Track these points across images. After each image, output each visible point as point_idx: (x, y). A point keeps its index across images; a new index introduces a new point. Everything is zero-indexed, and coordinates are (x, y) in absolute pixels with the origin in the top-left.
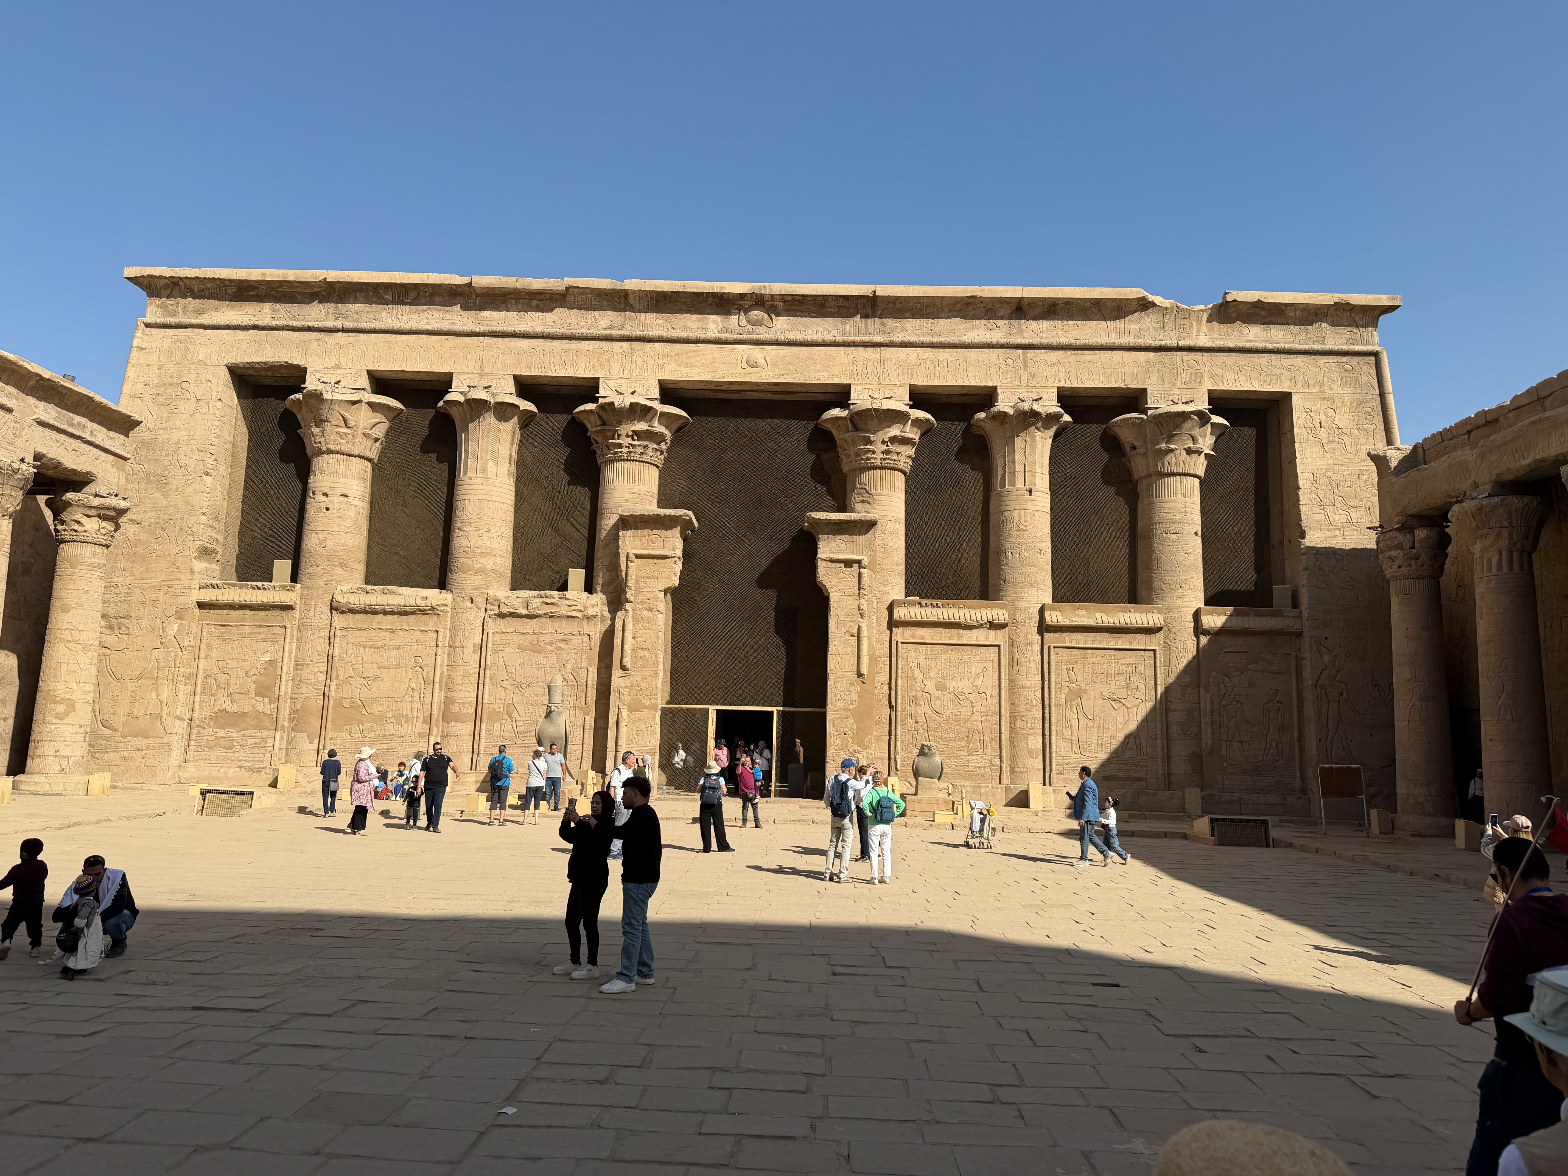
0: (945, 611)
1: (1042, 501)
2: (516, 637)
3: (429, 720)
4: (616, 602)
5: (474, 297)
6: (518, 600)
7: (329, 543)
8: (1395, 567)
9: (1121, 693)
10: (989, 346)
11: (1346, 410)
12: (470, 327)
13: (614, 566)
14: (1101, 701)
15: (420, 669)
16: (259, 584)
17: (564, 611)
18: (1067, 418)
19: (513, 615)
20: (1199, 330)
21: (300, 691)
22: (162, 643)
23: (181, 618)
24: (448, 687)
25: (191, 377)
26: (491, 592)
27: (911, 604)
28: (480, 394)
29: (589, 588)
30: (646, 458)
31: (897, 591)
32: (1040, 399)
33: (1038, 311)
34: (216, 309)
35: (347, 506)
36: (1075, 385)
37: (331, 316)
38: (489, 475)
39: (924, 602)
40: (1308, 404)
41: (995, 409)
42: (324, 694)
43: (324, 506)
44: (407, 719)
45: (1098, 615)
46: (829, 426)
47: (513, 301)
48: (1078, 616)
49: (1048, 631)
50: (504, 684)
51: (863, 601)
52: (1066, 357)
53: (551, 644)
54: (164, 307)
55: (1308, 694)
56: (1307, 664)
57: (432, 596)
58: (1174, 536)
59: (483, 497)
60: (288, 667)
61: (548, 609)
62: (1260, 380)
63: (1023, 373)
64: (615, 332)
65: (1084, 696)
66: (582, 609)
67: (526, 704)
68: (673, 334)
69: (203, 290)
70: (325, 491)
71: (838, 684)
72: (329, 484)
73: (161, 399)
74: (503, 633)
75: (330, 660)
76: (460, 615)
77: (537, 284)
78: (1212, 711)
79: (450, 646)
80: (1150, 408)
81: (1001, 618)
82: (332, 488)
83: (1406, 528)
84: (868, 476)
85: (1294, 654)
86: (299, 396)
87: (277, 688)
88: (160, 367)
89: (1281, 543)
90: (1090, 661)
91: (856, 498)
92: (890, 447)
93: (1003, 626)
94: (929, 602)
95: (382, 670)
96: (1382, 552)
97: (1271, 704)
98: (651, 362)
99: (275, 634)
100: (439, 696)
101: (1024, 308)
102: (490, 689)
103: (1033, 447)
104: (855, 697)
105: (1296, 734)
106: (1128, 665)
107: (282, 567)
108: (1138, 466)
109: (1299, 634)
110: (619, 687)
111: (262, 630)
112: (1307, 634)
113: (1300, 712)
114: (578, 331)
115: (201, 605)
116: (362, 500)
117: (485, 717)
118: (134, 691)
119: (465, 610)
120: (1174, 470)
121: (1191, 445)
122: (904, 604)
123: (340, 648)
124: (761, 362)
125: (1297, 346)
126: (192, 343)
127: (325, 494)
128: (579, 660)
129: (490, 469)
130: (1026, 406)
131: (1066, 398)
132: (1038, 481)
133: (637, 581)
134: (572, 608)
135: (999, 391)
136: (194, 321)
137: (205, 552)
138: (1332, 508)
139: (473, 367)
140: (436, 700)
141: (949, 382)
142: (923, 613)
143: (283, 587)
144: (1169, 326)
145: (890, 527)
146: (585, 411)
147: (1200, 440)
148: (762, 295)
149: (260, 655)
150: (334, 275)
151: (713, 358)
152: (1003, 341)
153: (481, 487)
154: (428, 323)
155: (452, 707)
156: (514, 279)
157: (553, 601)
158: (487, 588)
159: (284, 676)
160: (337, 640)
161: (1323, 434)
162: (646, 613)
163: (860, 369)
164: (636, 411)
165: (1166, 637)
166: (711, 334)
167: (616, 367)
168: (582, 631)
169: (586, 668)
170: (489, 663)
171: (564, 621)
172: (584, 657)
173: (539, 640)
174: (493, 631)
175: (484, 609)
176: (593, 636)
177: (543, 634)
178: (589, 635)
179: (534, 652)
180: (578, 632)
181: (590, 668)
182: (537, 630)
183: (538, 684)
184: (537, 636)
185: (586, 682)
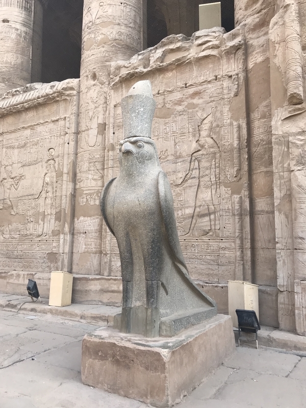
17: (193, 53)
53: (180, 102)
76: (84, 94)
119: (89, 89)
140: (65, 193)
158: (111, 60)
168: (220, 73)
169: (231, 124)
170: (112, 142)
171: (195, 69)
172: (226, 109)
173: (166, 101)
174: (115, 104)
175: (107, 83)
176: (236, 76)
177: (171, 92)
178: (231, 77)
179: (161, 118)
180: (214, 78)
181: (235, 123)
182: (163, 89)
183: (168, 159)
184: (163, 96)
185: (232, 145)
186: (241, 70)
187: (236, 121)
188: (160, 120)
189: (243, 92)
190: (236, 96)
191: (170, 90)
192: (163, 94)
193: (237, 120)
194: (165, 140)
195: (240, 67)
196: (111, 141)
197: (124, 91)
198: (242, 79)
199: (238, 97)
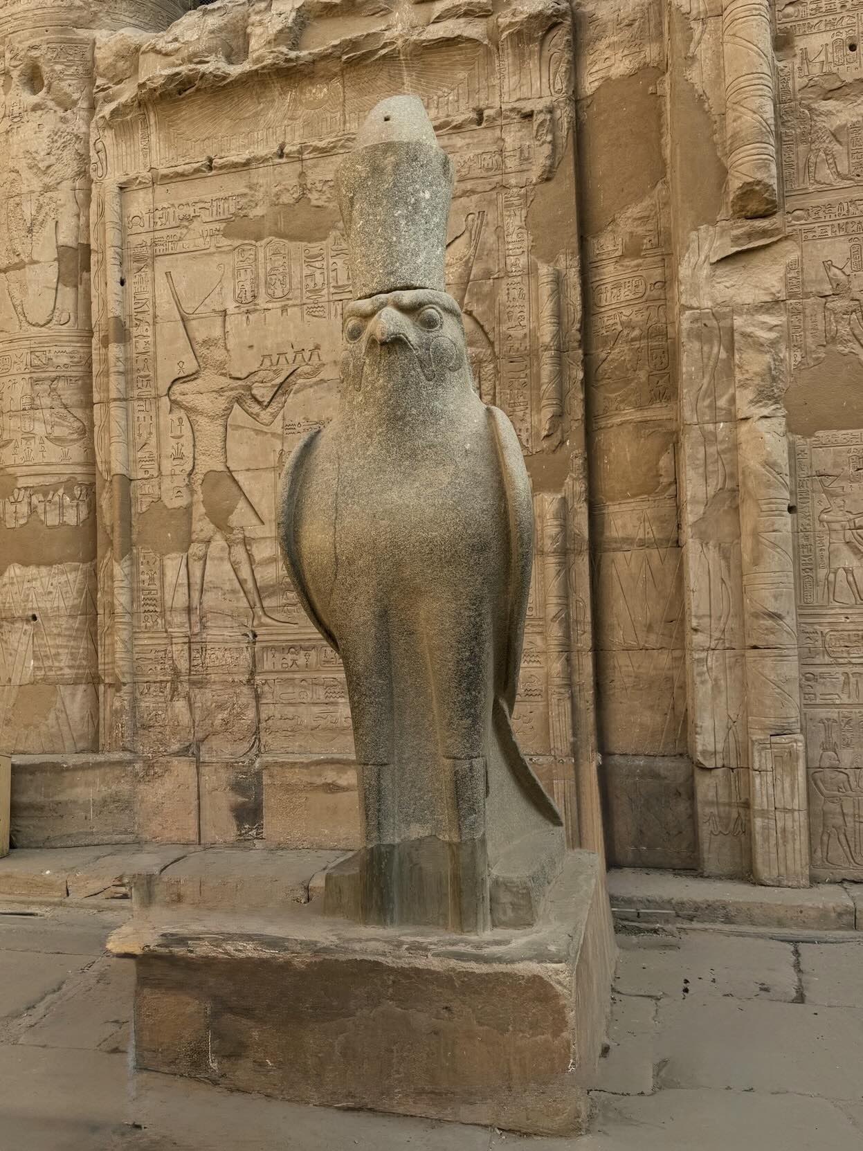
168: (494, 103)
169: (531, 271)
170: (117, 313)
171: (406, 79)
172: (514, 222)
173: (309, 182)
174: (124, 179)
175: (85, 105)
176: (548, 117)
177: (325, 152)
178: (529, 116)
179: (292, 238)
180: (473, 115)
181: (544, 270)
182: (298, 141)
183: (322, 375)
184: (298, 166)
185: (533, 335)
186: (562, 97)
187: (548, 262)
188: (292, 245)
189: (568, 169)
190: (548, 180)
191: (322, 144)
192: (298, 157)
193: (550, 258)
194: (309, 314)
195: (558, 87)
196: (114, 310)
197: (153, 138)
198: (566, 125)
199: (552, 184)
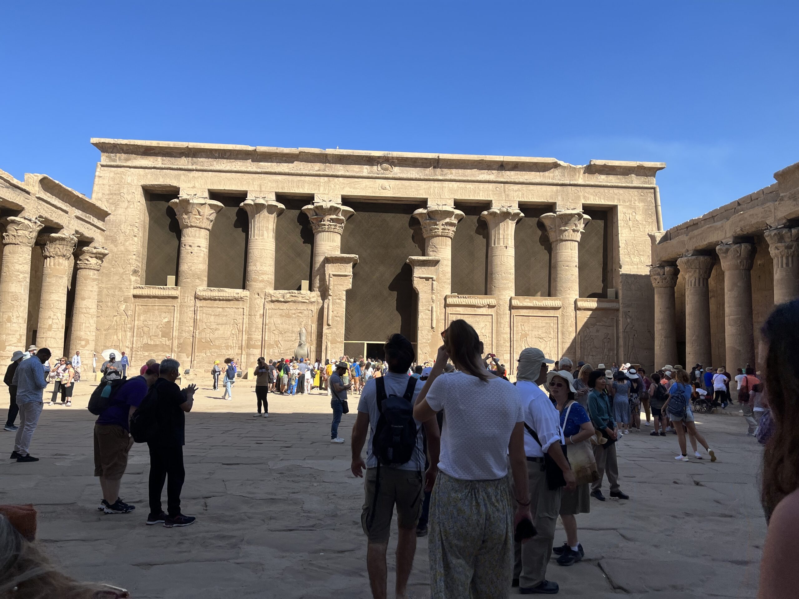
0: (469, 300)
1: (511, 251)
2: (279, 311)
3: (241, 348)
4: (324, 294)
5: (256, 155)
6: (279, 294)
7: (193, 268)
8: (656, 282)
9: (543, 335)
10: (489, 182)
11: (641, 213)
12: (255, 169)
13: (323, 280)
14: (535, 339)
15: (236, 325)
16: (162, 287)
17: (300, 299)
18: (522, 214)
19: (278, 301)
20: (579, 177)
21: (182, 335)
22: (118, 314)
23: (126, 302)
24: (249, 333)
25: (125, 191)
26: (267, 291)
27: (455, 297)
28: (261, 201)
29: (311, 289)
30: (336, 230)
31: (448, 292)
32: (511, 206)
33: (510, 167)
34: (135, 159)
35: (200, 251)
36: (526, 200)
37: (190, 164)
38: (265, 238)
39: (460, 296)
40: (624, 210)
41: (491, 210)
42: (193, 336)
43: (190, 251)
44: (231, 347)
45: (534, 302)
46: (418, 216)
47: (274, 158)
48: (526, 302)
49: (513, 309)
50: (274, 332)
51: (433, 296)
52: (522, 188)
53: (294, 314)
54: (110, 157)
55: (621, 335)
56: (621, 322)
57: (239, 292)
58: (567, 267)
59: (262, 248)
60: (176, 324)
61: (293, 299)
62: (604, 199)
63: (503, 194)
64: (321, 173)
65: (528, 337)
66: (308, 298)
67: (284, 341)
68: (348, 174)
69: (128, 150)
70: (190, 244)
71: (423, 332)
72: (192, 241)
73: (111, 201)
74: (273, 309)
75: (195, 321)
76: (253, 301)
77: (286, 150)
78: (581, 343)
79: (249, 315)
80: (557, 211)
81: (493, 303)
82: (193, 243)
83: (662, 266)
84: (435, 240)
85: (615, 318)
86: (176, 200)
87: (172, 334)
88: (109, 186)
89: (612, 270)
90: (531, 321)
91: (430, 250)
92: (446, 227)
93: (493, 307)
94: (462, 296)
95: (219, 326)
96: (652, 276)
97: (605, 340)
98: (337, 186)
99: (169, 309)
100: (245, 337)
101: (504, 165)
102: (268, 335)
103: (508, 227)
104: (430, 337)
105: (615, 352)
106: (547, 323)
107: (171, 279)
108: (552, 236)
109: (618, 310)
110: (326, 333)
111: (163, 307)
112: (621, 310)
113: (618, 343)
114: (304, 172)
115: (135, 296)
116: (206, 248)
117: (266, 346)
118: (106, 335)
119: (256, 299)
120: (567, 239)
121: (574, 228)
122: (451, 297)
123: (200, 316)
124: (388, 187)
125: (620, 185)
126: (124, 175)
127: (190, 246)
128: (307, 321)
129: (265, 235)
130: (505, 210)
131: (522, 206)
132: (509, 242)
133: (334, 286)
134: (304, 298)
135: (493, 202)
136: (125, 164)
137: (135, 272)
138: (633, 256)
139: (256, 188)
140: (244, 339)
141: (472, 198)
142: (460, 301)
143: (173, 288)
144: (566, 174)
145: (445, 262)
146: (308, 209)
147: (579, 225)
148: (388, 157)
149: (163, 318)
150: (192, 145)
151: (366, 185)
152: (494, 180)
153: (261, 243)
154: (235, 168)
155: (251, 342)
156: (275, 148)
157: (295, 295)
158: (265, 289)
159: (174, 328)
160: (198, 312)
161: (630, 223)
162: (338, 301)
163: (432, 191)
164: (332, 210)
165: (562, 311)
166: (365, 174)
167: (322, 189)
171: (300, 304)
172: (310, 320)
173: (289, 312)
174: (269, 308)
175: (264, 298)
177: (291, 309)
178: (312, 310)
185: (311, 331)
186: (315, 309)
192: (288, 309)
194: (288, 326)
198: (315, 312)
